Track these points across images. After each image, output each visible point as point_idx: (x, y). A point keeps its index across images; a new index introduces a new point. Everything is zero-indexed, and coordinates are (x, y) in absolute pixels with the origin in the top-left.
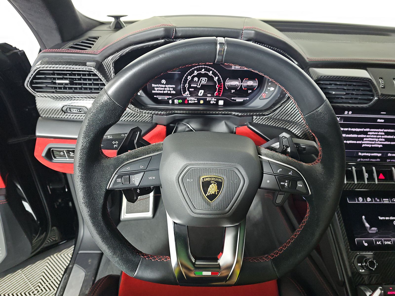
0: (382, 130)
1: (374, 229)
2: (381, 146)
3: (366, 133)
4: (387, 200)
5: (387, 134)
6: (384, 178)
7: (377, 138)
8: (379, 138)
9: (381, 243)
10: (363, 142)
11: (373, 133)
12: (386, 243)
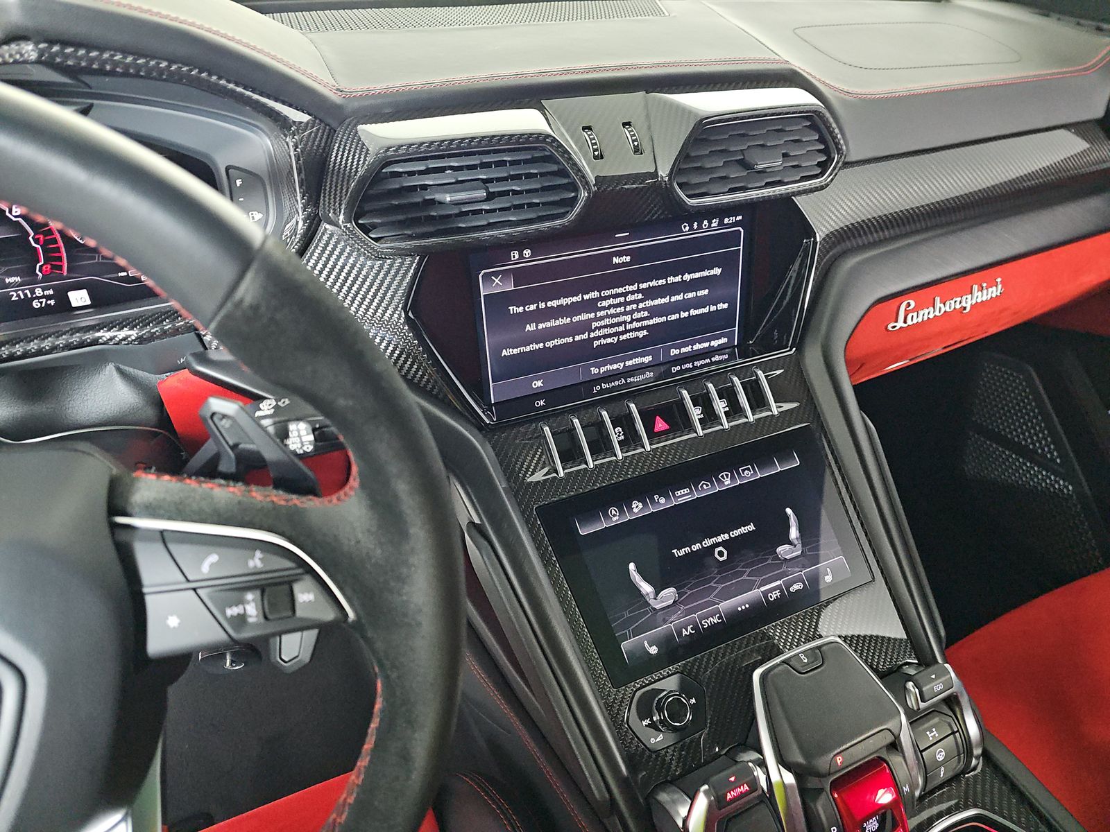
0: (634, 287)
1: (669, 594)
2: (645, 332)
3: (591, 306)
4: (686, 491)
5: (650, 294)
6: (667, 427)
7: (625, 313)
8: (632, 312)
9: (692, 629)
10: (592, 335)
11: (611, 301)
12: (706, 623)
